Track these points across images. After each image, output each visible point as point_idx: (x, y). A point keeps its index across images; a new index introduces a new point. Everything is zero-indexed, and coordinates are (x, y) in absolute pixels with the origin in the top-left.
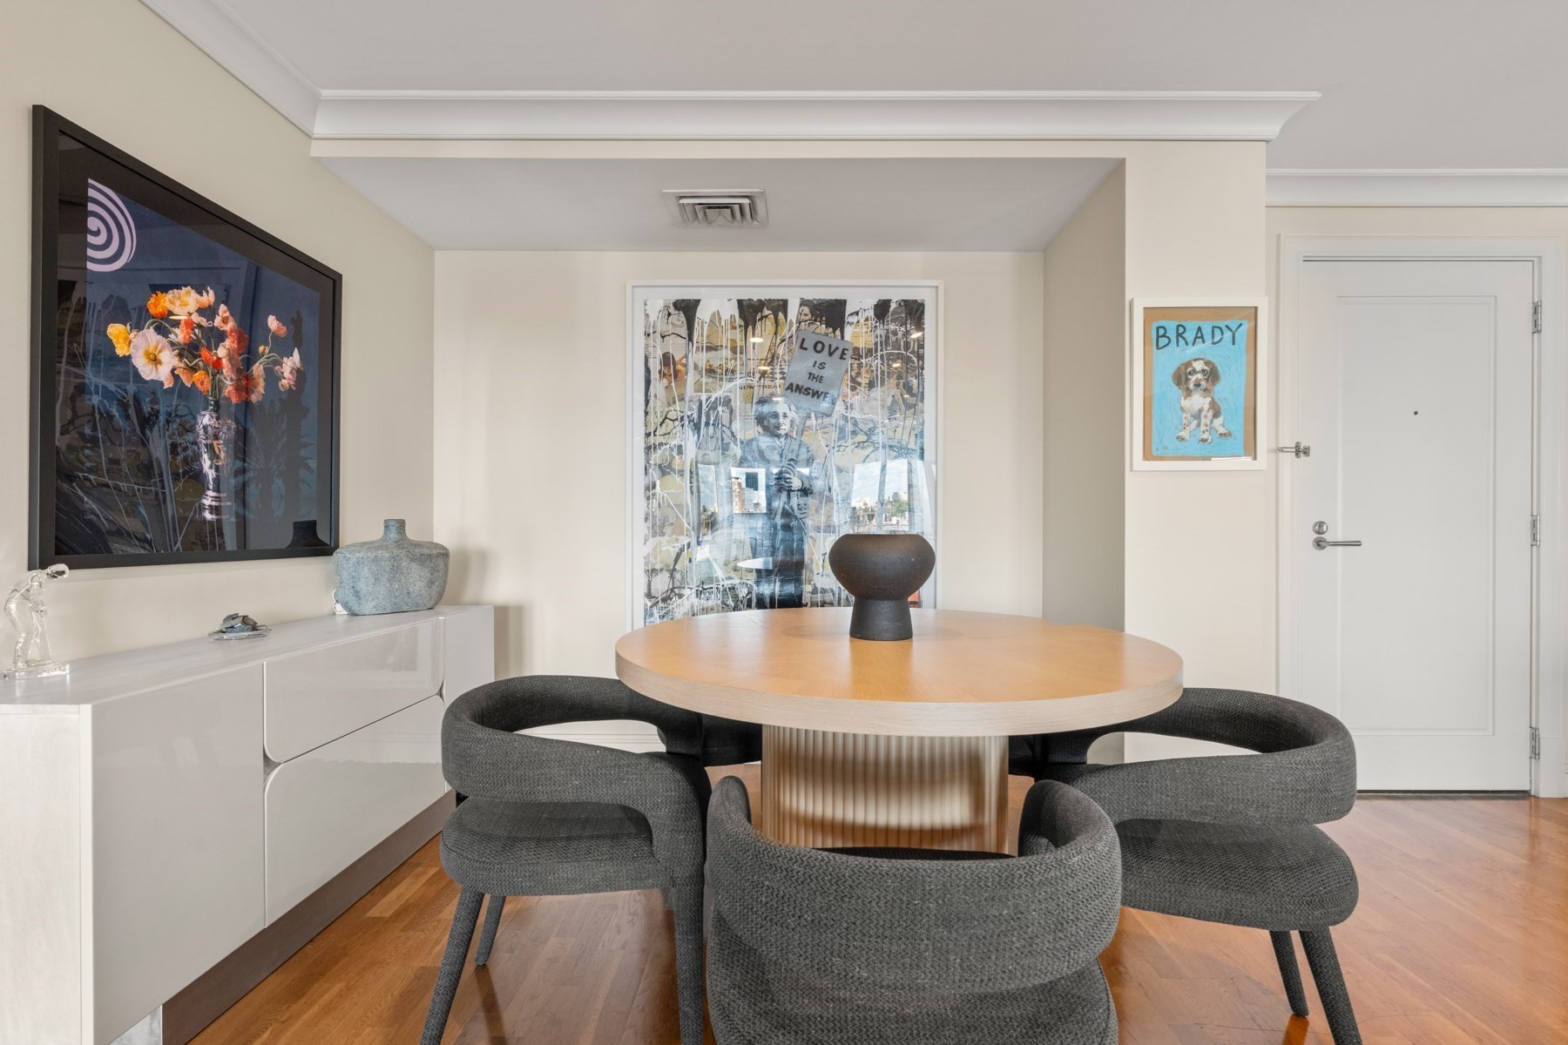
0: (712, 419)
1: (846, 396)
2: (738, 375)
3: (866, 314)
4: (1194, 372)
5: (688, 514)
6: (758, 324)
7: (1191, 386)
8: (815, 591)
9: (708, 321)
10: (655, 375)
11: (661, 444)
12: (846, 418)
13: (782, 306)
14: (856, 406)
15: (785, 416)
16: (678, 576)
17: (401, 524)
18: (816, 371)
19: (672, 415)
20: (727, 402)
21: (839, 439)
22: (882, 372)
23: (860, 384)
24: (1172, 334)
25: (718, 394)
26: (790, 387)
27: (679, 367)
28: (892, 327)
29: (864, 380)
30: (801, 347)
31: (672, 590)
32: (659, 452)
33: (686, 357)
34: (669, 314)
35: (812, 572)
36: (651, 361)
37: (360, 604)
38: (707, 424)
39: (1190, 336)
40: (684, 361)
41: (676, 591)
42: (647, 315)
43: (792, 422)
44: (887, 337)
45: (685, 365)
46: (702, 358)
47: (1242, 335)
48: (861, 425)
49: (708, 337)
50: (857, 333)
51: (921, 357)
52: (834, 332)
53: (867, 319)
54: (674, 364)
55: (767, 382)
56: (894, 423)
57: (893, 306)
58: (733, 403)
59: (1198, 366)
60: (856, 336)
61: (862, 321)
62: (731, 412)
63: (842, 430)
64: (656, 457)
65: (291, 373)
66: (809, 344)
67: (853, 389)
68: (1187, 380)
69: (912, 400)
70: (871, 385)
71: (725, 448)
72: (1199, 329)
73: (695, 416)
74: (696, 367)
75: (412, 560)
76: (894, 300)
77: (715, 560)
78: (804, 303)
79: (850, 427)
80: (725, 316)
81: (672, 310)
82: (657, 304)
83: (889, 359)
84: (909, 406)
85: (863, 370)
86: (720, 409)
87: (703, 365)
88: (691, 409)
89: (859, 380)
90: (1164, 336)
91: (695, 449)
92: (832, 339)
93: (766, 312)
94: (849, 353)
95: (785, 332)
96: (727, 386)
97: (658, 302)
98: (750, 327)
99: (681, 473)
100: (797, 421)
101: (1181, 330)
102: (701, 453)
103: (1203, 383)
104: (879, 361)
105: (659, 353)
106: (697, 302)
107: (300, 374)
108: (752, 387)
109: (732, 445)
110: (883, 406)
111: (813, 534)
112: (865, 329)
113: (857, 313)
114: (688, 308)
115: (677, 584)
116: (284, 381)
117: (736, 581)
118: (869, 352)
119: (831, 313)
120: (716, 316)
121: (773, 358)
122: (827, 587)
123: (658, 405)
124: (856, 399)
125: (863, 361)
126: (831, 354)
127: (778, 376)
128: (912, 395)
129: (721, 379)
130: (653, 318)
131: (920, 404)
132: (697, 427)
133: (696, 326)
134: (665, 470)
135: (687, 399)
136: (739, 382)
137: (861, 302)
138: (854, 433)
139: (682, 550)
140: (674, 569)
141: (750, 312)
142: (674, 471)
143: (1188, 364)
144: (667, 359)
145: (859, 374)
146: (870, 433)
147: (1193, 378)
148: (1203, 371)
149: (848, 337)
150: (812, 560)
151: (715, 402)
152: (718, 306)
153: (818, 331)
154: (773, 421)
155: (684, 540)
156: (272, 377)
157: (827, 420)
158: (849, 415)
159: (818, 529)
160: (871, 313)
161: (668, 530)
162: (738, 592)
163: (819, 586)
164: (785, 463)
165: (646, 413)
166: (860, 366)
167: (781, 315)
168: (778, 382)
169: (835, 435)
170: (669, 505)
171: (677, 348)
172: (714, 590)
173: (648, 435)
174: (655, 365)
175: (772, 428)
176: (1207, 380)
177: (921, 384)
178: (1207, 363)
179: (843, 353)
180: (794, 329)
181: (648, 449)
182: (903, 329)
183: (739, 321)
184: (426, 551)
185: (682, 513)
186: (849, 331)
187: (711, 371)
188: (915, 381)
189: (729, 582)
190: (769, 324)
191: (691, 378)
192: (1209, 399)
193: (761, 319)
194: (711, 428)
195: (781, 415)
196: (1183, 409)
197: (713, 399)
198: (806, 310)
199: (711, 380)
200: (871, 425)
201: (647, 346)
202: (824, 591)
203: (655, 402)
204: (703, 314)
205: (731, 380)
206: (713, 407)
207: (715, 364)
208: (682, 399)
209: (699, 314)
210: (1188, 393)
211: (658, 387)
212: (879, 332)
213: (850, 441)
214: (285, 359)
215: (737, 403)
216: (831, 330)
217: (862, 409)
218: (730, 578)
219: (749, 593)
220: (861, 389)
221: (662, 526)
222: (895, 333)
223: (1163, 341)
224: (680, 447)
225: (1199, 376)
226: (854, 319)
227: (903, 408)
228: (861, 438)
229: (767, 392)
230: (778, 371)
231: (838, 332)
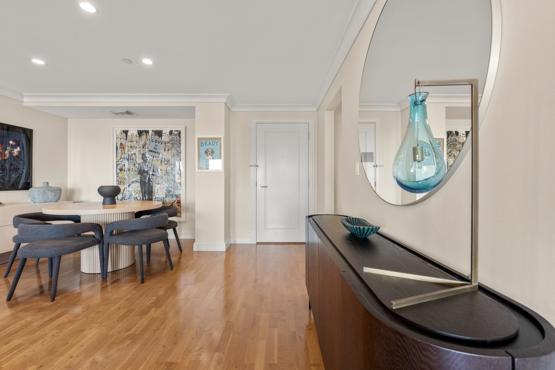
0: (132, 158)
1: (162, 153)
2: (138, 148)
3: (167, 134)
4: (209, 151)
5: (126, 180)
6: (142, 136)
7: (208, 154)
8: (155, 198)
9: (131, 135)
10: (118, 148)
11: (120, 164)
12: (162, 158)
13: (147, 132)
14: (165, 155)
15: (148, 157)
16: (124, 195)
17: (48, 183)
18: (156, 147)
19: (122, 157)
20: (135, 154)
21: (161, 163)
22: (171, 147)
23: (166, 150)
24: (204, 143)
25: (133, 152)
26: (149, 151)
27: (124, 146)
28: (173, 137)
29: (167, 149)
30: (152, 141)
31: (123, 198)
32: (120, 166)
33: (125, 143)
34: (122, 134)
35: (155, 193)
36: (118, 145)
37: (35, 200)
38: (130, 159)
39: (208, 143)
40: (125, 145)
41: (124, 198)
42: (117, 134)
43: (150, 159)
44: (172, 139)
45: (125, 146)
46: (129, 144)
47: (218, 144)
48: (166, 159)
49: (131, 139)
50: (165, 138)
51: (180, 144)
52: (160, 138)
53: (167, 135)
54: (123, 145)
55: (144, 149)
56: (174, 159)
57: (174, 132)
58: (136, 154)
59: (210, 150)
60: (165, 139)
61: (166, 135)
62: (136, 156)
63: (161, 161)
64: (119, 167)
65: (17, 152)
66: (154, 141)
67: (164, 151)
68: (208, 153)
69: (178, 154)
70: (168, 150)
71: (135, 165)
72: (210, 142)
73: (128, 157)
74: (128, 146)
75: (49, 191)
76: (174, 130)
77: (132, 191)
78: (153, 131)
79: (163, 160)
80: (135, 134)
81: (122, 133)
82: (119, 132)
83: (172, 144)
84: (178, 155)
85: (167, 147)
86: (133, 156)
87: (129, 145)
88: (127, 156)
89: (166, 149)
90: (202, 143)
91: (128, 165)
92: (160, 140)
93: (144, 133)
94: (163, 143)
95: (148, 138)
96: (135, 150)
97: (119, 130)
98: (140, 137)
99: (124, 171)
100: (151, 158)
101: (206, 142)
102: (129, 166)
103: (211, 153)
104: (170, 144)
105: (120, 143)
106: (128, 131)
107: (20, 152)
108: (140, 151)
109: (136, 164)
110: (171, 155)
111: (155, 185)
112: (167, 137)
113: (165, 133)
114: (126, 132)
115: (124, 196)
116: (14, 154)
117: (137, 196)
118: (168, 142)
119: (159, 133)
120: (132, 135)
121: (145, 144)
122: (158, 197)
123: (119, 155)
124: (165, 153)
125: (167, 144)
126: (159, 143)
127: (147, 148)
128: (178, 152)
129: (134, 149)
130: (118, 135)
131: (180, 154)
132: (128, 160)
133: (128, 136)
134: (121, 170)
135: (126, 153)
136: (138, 149)
137: (166, 131)
138: (164, 161)
139: (125, 189)
140: (123, 193)
141: (140, 133)
142: (123, 170)
143: (208, 149)
144: (121, 144)
145: (166, 148)
146: (168, 161)
147: (209, 152)
148: (211, 151)
149: (163, 139)
150: (155, 191)
151: (132, 154)
152: (133, 132)
153: (156, 137)
154: (145, 159)
155: (125, 186)
156: (11, 153)
157: (158, 158)
158: (163, 157)
159: (156, 184)
160: (168, 133)
161: (122, 184)
162: (138, 198)
163: (156, 197)
164: (148, 168)
165: (117, 157)
166: (166, 146)
167: (147, 134)
168: (147, 149)
169: (160, 162)
170: (122, 178)
171: (123, 141)
172: (132, 198)
173: (117, 162)
174: (119, 146)
175: (145, 160)
176: (212, 153)
177: (180, 150)
178: (212, 149)
179: (162, 143)
180: (150, 137)
181: (117, 165)
182: (176, 137)
183: (138, 135)
184: (53, 189)
185: (125, 180)
186: (163, 138)
187: (131, 147)
188: (179, 149)
189: (136, 196)
190: (145, 136)
191: (127, 148)
192: (212, 157)
193: (143, 135)
194: (131, 160)
195: (147, 157)
196: (207, 159)
197: (132, 153)
198: (153, 133)
199: (131, 149)
200: (168, 159)
201: (117, 141)
202: (158, 198)
203: (119, 154)
204: (129, 134)
205: (136, 149)
206: (132, 155)
207: (132, 145)
208: (125, 153)
209: (128, 134)
210: (208, 155)
211: (119, 150)
212: (170, 138)
213: (163, 163)
214: (15, 149)
215: (137, 154)
216: (159, 137)
217: (166, 156)
218: (136, 195)
219: (140, 198)
220: (166, 151)
221: (120, 183)
222: (174, 138)
223: (202, 145)
224: (124, 165)
225: (210, 152)
226: (164, 135)
227: (176, 155)
228: (166, 162)
229: (144, 152)
230: (147, 147)
231: (161, 138)
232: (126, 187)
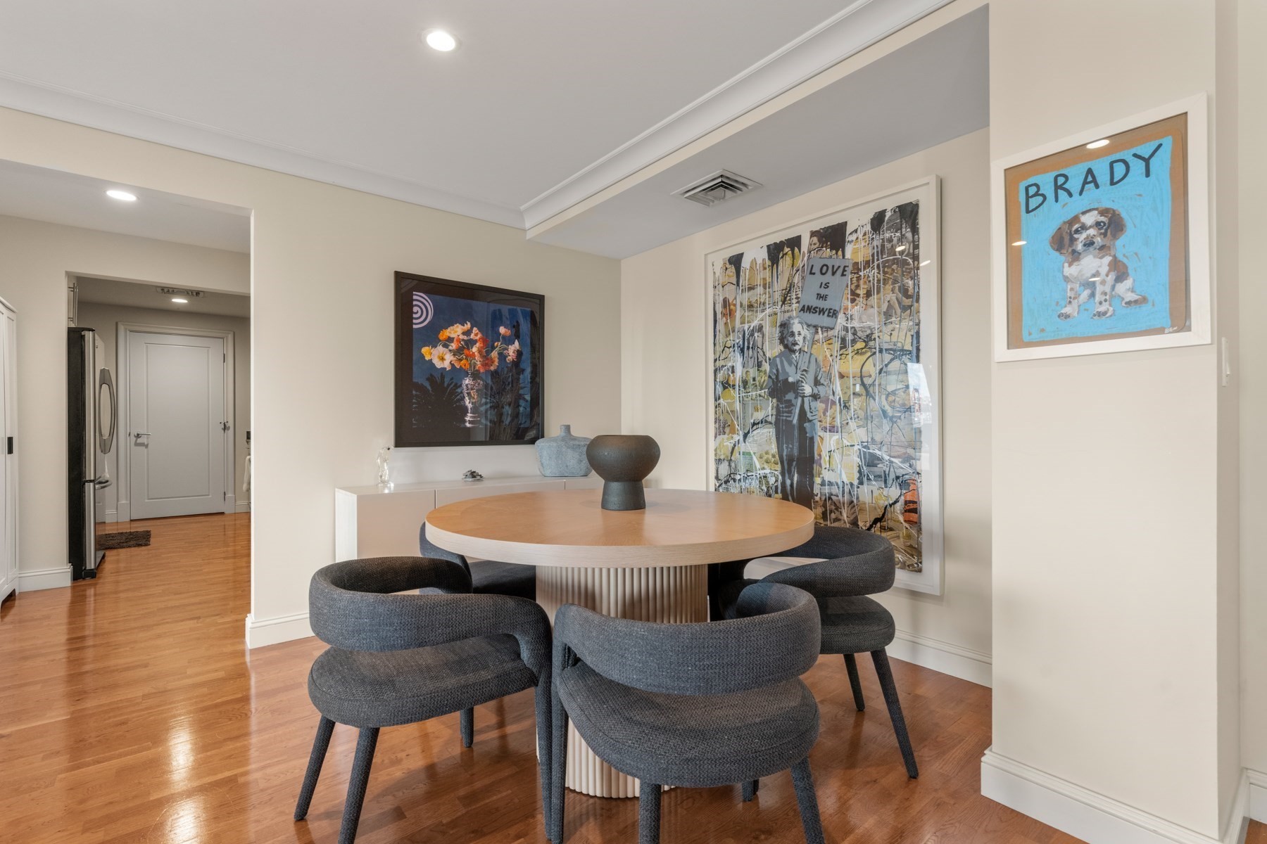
0: (751, 343)
1: (846, 309)
2: (767, 306)
3: (864, 229)
4: (1084, 228)
5: (738, 418)
6: (781, 261)
7: (1079, 247)
8: (823, 484)
9: (748, 268)
10: (719, 316)
11: (723, 366)
12: (846, 329)
13: (795, 242)
14: (856, 317)
15: (799, 334)
16: (733, 465)
17: (568, 428)
18: (823, 292)
19: (728, 345)
20: (760, 329)
21: (841, 348)
22: (879, 281)
23: (858, 295)
24: (1048, 190)
25: (755, 323)
26: (803, 309)
27: (732, 307)
28: (887, 235)
29: (861, 292)
30: (811, 273)
31: (730, 475)
32: (722, 372)
33: (735, 298)
34: (726, 269)
35: (821, 466)
36: (717, 305)
37: (544, 471)
38: (748, 348)
39: (1074, 184)
40: (734, 302)
41: (732, 475)
42: (714, 273)
43: (804, 338)
44: (883, 246)
45: (735, 305)
46: (745, 298)
47: (1162, 164)
48: (859, 334)
49: (749, 280)
50: (855, 250)
51: (916, 258)
52: (837, 253)
53: (865, 234)
54: (729, 306)
55: (786, 308)
56: (890, 327)
57: (888, 214)
58: (764, 329)
59: (1089, 219)
60: (855, 252)
61: (861, 237)
62: (763, 336)
63: (843, 340)
64: (720, 376)
65: (514, 352)
66: (816, 270)
67: (853, 301)
68: (1073, 240)
69: (907, 302)
70: (868, 294)
71: (759, 365)
72: (1090, 171)
73: (741, 343)
74: (741, 305)
75: (568, 448)
76: (889, 209)
77: (754, 453)
78: (813, 234)
79: (850, 337)
80: (759, 261)
81: (728, 266)
82: (719, 265)
83: (884, 267)
84: (905, 308)
85: (862, 282)
86: (756, 335)
87: (746, 303)
88: (739, 338)
89: (858, 292)
90: (1036, 194)
91: (741, 368)
92: (836, 261)
93: (787, 250)
94: (849, 269)
95: (799, 263)
96: (760, 315)
97: (719, 260)
98: (775, 265)
99: (734, 385)
100: (809, 336)
101: (1061, 180)
102: (745, 370)
103: (1099, 241)
104: (876, 271)
105: (721, 299)
106: (742, 254)
107: (519, 354)
108: (776, 314)
109: (764, 363)
110: (879, 313)
111: (821, 433)
112: (863, 244)
113: (856, 231)
114: (736, 261)
115: (732, 472)
116: (509, 357)
117: (767, 471)
118: (867, 264)
119: (834, 237)
120: (754, 262)
121: (790, 287)
122: (833, 480)
123: (720, 337)
124: (856, 310)
125: (861, 273)
126: (834, 273)
127: (794, 301)
128: (908, 297)
129: (757, 311)
130: (718, 274)
131: (916, 304)
132: (742, 351)
133: (741, 273)
134: (726, 385)
135: (736, 330)
136: (768, 311)
137: (858, 220)
138: (854, 341)
139: (735, 446)
140: (731, 460)
141: (775, 252)
142: (729, 385)
143: (1076, 219)
144: (725, 301)
145: (858, 286)
146: (869, 338)
147: (1082, 237)
148: (1098, 224)
149: (848, 255)
150: (820, 455)
151: (753, 330)
152: (755, 254)
153: (824, 256)
154: (791, 339)
155: (736, 438)
156: (502, 356)
157: (831, 333)
158: (849, 326)
159: (825, 429)
160: (868, 228)
161: (727, 430)
162: (769, 479)
163: (827, 479)
164: (799, 372)
165: (715, 345)
166: (859, 279)
167: (796, 249)
168: (795, 306)
169: (837, 345)
170: (727, 412)
171: (730, 293)
172: (754, 477)
173: (715, 360)
174: (719, 309)
175: (790, 345)
176: (1105, 235)
177: (917, 285)
178: (1103, 212)
179: (844, 270)
180: (806, 258)
181: (715, 371)
182: (898, 234)
183: (768, 263)
184: (577, 443)
185: (734, 417)
186: (849, 249)
187: (751, 306)
188: (910, 283)
189: (763, 471)
190: (788, 259)
191: (738, 315)
192: (1108, 259)
193: (782, 257)
194: (751, 350)
195: (796, 333)
196: (1066, 279)
197: (751, 328)
198: (815, 239)
199: (750, 313)
200: (869, 332)
201: (714, 295)
202: (830, 484)
203: (719, 336)
204: (746, 263)
205: (763, 311)
206: (752, 335)
207: (753, 300)
208: (733, 331)
209: (743, 265)
210: (1075, 257)
211: (720, 326)
212: (875, 243)
213: (850, 349)
214: (510, 346)
215: (767, 329)
216: (834, 252)
217: (860, 318)
218: (763, 469)
219: (776, 481)
220: (860, 300)
221: (724, 428)
222: (890, 240)
223: (1034, 202)
224: (733, 367)
225: (1092, 232)
226: (853, 237)
227: (899, 311)
228: (860, 345)
229: (787, 315)
230: (794, 297)
231: (840, 253)
232: (739, 440)
